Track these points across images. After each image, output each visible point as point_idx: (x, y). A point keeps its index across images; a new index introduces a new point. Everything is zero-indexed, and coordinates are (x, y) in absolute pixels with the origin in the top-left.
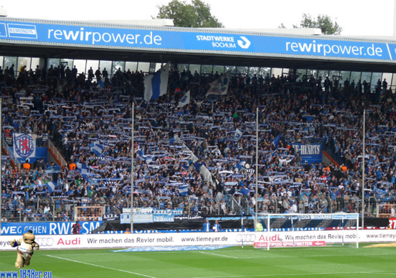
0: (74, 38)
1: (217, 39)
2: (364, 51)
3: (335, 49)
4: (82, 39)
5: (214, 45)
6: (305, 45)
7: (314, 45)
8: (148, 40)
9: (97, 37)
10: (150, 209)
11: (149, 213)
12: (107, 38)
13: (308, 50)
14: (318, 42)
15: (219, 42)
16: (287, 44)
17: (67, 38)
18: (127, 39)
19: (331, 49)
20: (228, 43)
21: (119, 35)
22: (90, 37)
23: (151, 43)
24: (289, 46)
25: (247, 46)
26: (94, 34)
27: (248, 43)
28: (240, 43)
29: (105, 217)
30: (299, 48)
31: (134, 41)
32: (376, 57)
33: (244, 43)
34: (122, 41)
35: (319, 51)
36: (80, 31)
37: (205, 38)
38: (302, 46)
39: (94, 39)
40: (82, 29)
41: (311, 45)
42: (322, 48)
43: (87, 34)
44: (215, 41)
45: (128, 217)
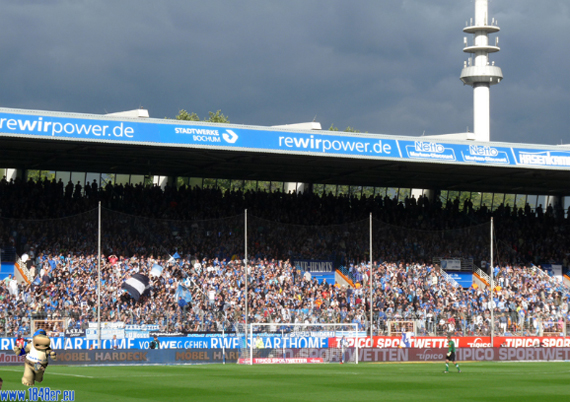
0: (31, 129)
1: (199, 131)
2: (370, 147)
3: (337, 145)
4: (39, 129)
5: (195, 138)
6: (301, 140)
7: (312, 141)
8: (118, 131)
9: (58, 128)
10: (122, 324)
11: (120, 329)
12: (69, 128)
13: (305, 146)
14: (317, 137)
15: (201, 135)
16: (281, 138)
17: (23, 128)
18: (93, 130)
19: (332, 145)
20: (212, 136)
21: (83, 126)
22: (50, 127)
23: (121, 135)
24: (283, 140)
25: (233, 141)
26: (54, 124)
27: (235, 137)
28: (225, 136)
29: (68, 332)
30: (294, 144)
31: (101, 132)
32: (383, 154)
33: (230, 137)
34: (87, 133)
35: (317, 147)
36: (38, 120)
37: (184, 131)
38: (298, 140)
39: (54, 130)
40: (41, 119)
41: (308, 140)
42: (321, 144)
43: (47, 124)
44: (196, 134)
45: (95, 332)
